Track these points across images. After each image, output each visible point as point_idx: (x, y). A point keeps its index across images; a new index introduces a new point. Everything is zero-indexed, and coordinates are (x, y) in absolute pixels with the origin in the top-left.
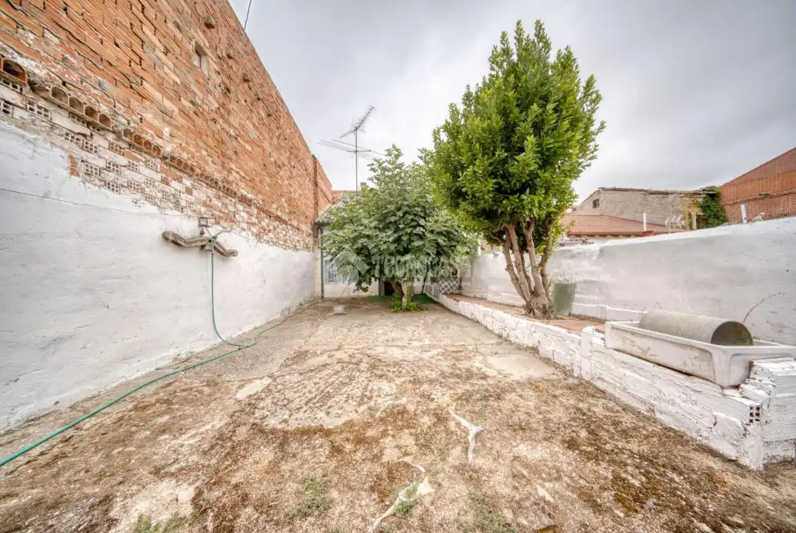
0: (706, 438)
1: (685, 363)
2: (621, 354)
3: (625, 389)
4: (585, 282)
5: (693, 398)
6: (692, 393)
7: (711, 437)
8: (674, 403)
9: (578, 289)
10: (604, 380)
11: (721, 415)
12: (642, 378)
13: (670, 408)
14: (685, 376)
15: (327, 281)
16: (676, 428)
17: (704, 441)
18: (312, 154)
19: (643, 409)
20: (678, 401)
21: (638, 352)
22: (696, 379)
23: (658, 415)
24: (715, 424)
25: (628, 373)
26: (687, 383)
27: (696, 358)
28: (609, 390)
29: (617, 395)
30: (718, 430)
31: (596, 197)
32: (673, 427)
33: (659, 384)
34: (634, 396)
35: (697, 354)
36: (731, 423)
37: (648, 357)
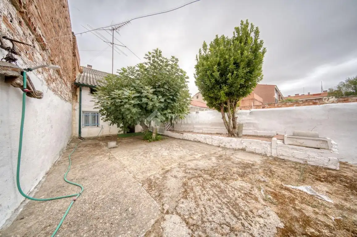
0: (327, 165)
1: (317, 145)
2: (291, 145)
3: (294, 157)
4: (247, 123)
5: (321, 155)
6: (321, 154)
7: (328, 165)
8: (314, 158)
9: (244, 125)
10: (283, 155)
11: (331, 158)
12: (301, 152)
13: (313, 159)
14: (317, 149)
15: (84, 126)
16: (315, 165)
17: (326, 167)
18: (72, 31)
19: (302, 162)
20: (316, 157)
21: (299, 144)
22: (322, 150)
23: (308, 163)
24: (329, 161)
25: (295, 151)
26: (319, 151)
27: (321, 143)
28: (286, 158)
29: (290, 159)
30: (331, 162)
31: (198, 95)
32: (314, 165)
33: (308, 153)
34: (298, 158)
35: (321, 142)
36: (334, 159)
37: (303, 145)
